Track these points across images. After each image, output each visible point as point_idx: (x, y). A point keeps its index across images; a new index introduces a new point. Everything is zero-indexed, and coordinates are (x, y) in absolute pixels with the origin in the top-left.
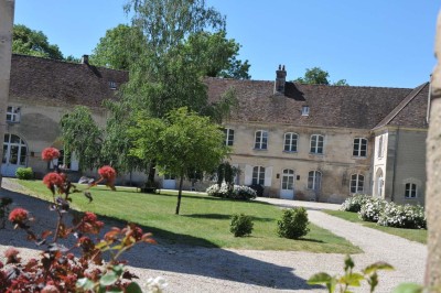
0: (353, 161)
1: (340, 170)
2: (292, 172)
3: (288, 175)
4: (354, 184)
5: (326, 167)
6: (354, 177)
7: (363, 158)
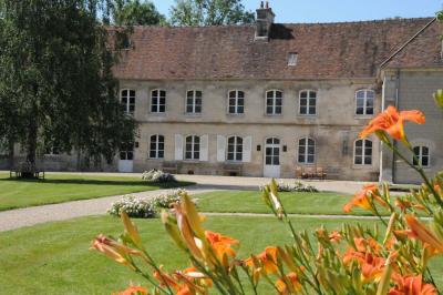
0: (357, 122)
1: (339, 135)
2: (277, 141)
3: (273, 146)
4: (359, 152)
5: (321, 132)
6: (359, 143)
7: (370, 116)
